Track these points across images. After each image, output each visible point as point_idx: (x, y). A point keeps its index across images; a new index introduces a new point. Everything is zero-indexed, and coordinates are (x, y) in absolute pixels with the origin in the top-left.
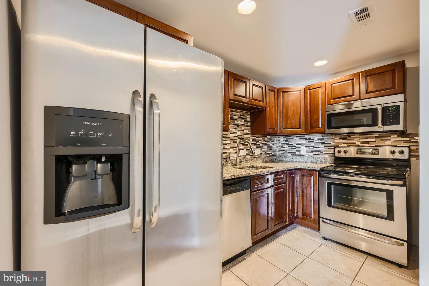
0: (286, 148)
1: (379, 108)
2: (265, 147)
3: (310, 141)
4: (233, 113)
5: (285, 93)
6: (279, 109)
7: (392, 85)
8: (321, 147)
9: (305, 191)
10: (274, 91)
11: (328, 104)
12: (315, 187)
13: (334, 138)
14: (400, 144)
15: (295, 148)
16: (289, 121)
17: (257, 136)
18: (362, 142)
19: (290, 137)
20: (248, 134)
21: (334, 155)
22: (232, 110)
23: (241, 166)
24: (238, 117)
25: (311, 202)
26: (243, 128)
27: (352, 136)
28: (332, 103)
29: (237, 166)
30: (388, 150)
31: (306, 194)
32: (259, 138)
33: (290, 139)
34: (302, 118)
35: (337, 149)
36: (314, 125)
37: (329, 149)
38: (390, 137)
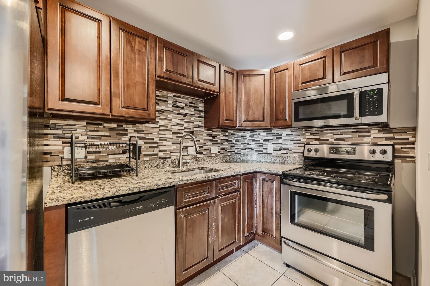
0: (253, 145)
1: (357, 93)
2: (226, 143)
3: (278, 137)
4: (177, 98)
5: (247, 76)
6: (239, 96)
7: (372, 62)
8: (289, 145)
9: (266, 201)
10: (232, 73)
11: (296, 90)
12: (276, 196)
13: (305, 134)
14: (382, 142)
15: (262, 145)
16: (251, 112)
17: (214, 130)
18: (336, 138)
19: (257, 132)
20: (200, 127)
21: (304, 154)
22: (176, 95)
23: (185, 169)
24: (186, 105)
25: (272, 216)
26: (192, 119)
27: (324, 131)
28: (300, 88)
29: (180, 168)
30: (366, 149)
31: (267, 204)
32: (217, 132)
33: (256, 134)
34: (267, 108)
35: (307, 147)
36: (280, 117)
37: (299, 146)
38: (370, 132)
